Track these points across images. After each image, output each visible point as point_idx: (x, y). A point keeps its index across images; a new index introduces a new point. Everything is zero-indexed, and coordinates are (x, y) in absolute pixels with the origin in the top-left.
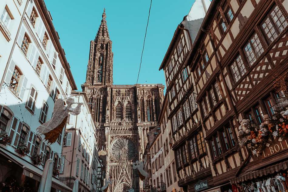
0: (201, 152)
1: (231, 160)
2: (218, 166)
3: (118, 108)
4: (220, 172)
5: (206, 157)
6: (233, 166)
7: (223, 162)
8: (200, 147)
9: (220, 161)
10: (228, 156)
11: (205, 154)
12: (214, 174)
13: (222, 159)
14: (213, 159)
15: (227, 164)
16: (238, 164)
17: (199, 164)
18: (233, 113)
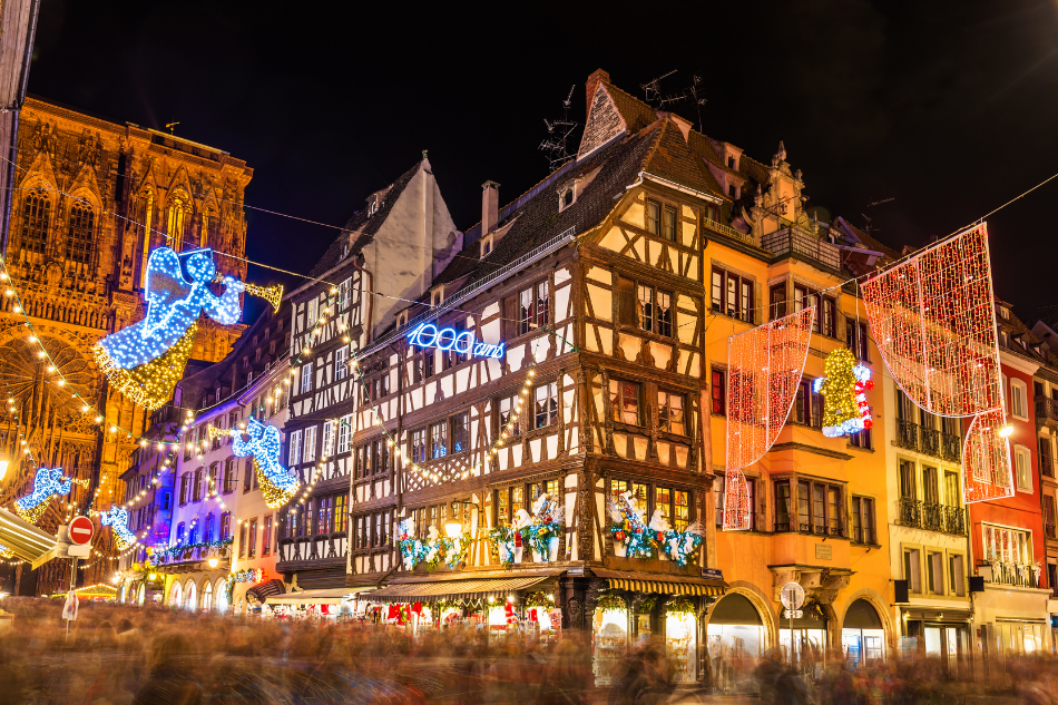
0: (337, 529)
1: (377, 559)
2: (359, 561)
3: (34, 208)
4: (359, 571)
5: (344, 540)
6: (378, 569)
7: (367, 559)
8: (337, 519)
9: (363, 555)
10: (376, 553)
11: (342, 535)
12: (349, 570)
13: (367, 555)
14: (353, 549)
15: (372, 562)
16: (385, 570)
17: (327, 546)
18: (396, 501)
